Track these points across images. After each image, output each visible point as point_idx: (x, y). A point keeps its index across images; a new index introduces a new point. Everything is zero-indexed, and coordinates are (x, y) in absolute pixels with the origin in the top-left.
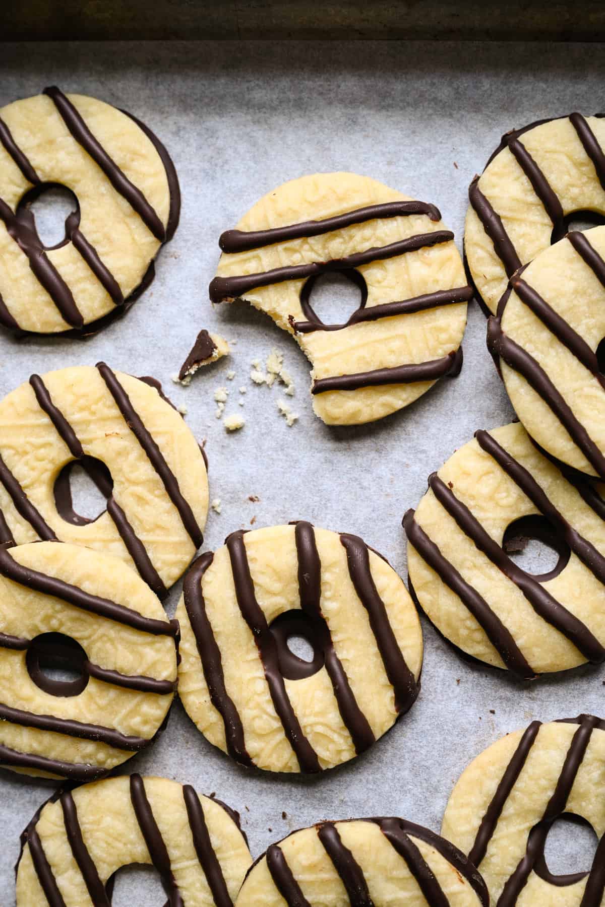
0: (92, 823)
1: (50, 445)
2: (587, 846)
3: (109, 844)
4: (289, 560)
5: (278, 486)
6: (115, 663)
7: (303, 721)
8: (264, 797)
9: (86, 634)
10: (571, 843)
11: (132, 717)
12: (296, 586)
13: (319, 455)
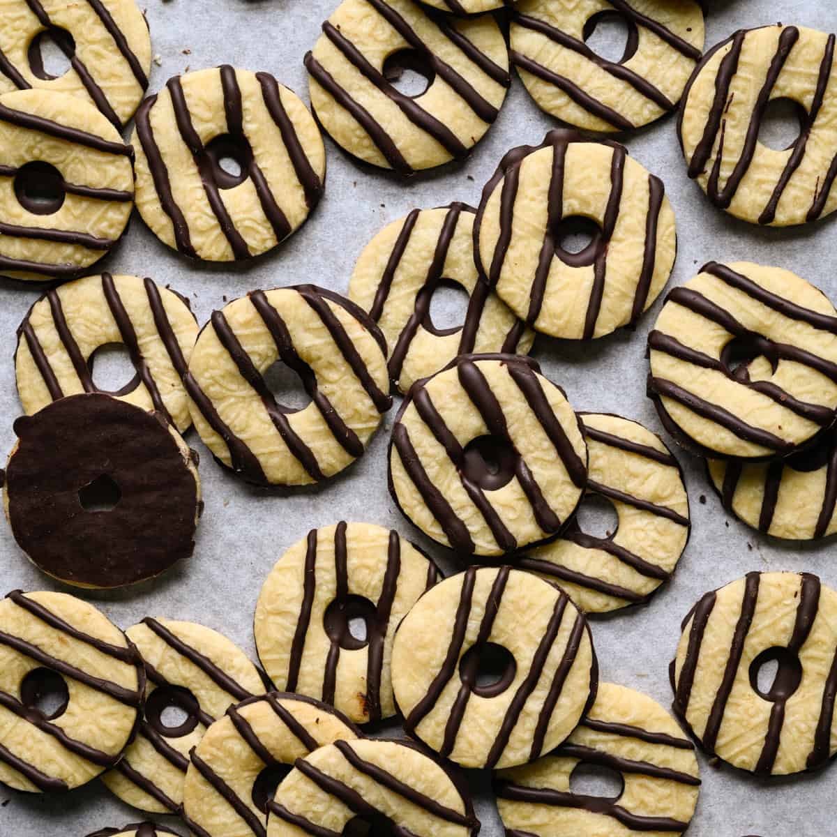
0: (73, 312)
1: (23, 17)
2: (463, 306)
3: (87, 327)
4: (217, 94)
5: (205, 40)
6: (85, 180)
7: (235, 218)
8: (208, 285)
9: (62, 158)
10: (450, 304)
11: (102, 222)
12: (223, 113)
13: (237, 14)
